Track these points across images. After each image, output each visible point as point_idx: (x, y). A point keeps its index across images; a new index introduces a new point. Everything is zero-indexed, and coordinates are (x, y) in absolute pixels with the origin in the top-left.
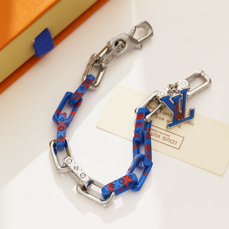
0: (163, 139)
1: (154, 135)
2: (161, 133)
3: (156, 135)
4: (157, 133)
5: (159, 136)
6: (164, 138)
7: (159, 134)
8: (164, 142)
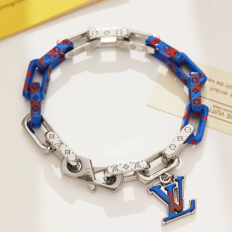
0: (228, 117)
1: (216, 113)
2: (224, 110)
3: (219, 112)
4: (220, 110)
5: (223, 113)
6: (229, 115)
7: (222, 111)
8: (229, 120)
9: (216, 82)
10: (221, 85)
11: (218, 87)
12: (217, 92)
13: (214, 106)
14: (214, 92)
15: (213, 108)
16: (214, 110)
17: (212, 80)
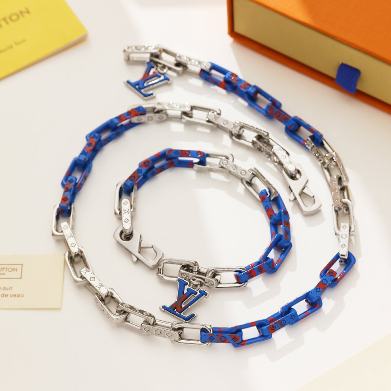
9: (9, 296)
10: (3, 294)
11: (6, 292)
12: (5, 288)
13: (4, 274)
14: (7, 287)
15: (4, 272)
16: (3, 271)
17: (12, 296)
